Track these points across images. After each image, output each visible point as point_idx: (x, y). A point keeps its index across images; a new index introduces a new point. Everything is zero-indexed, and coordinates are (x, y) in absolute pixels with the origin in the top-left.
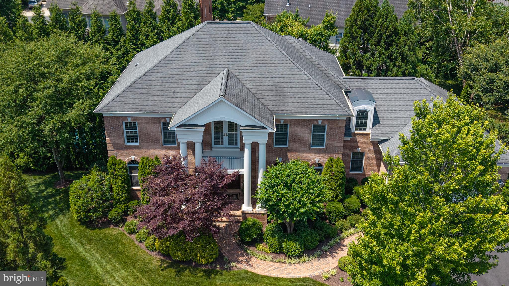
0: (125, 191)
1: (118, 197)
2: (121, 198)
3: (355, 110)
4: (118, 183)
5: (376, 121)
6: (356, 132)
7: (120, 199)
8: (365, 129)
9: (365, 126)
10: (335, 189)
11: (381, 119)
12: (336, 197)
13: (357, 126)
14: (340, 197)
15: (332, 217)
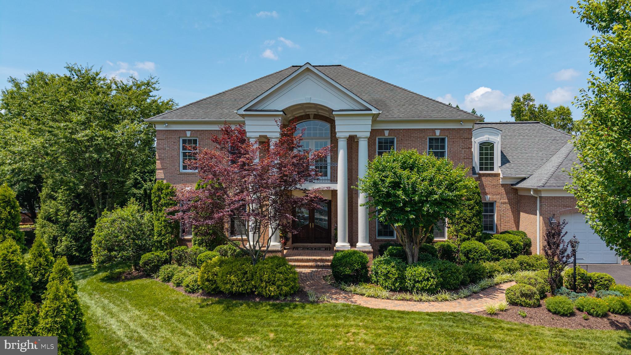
0: (170, 229)
1: (159, 239)
2: (163, 239)
3: (477, 142)
4: (162, 217)
5: (505, 160)
6: (481, 172)
7: (161, 241)
8: (492, 169)
9: (492, 164)
10: (470, 220)
11: (509, 158)
12: (473, 235)
13: (481, 164)
14: (478, 234)
15: (473, 258)
